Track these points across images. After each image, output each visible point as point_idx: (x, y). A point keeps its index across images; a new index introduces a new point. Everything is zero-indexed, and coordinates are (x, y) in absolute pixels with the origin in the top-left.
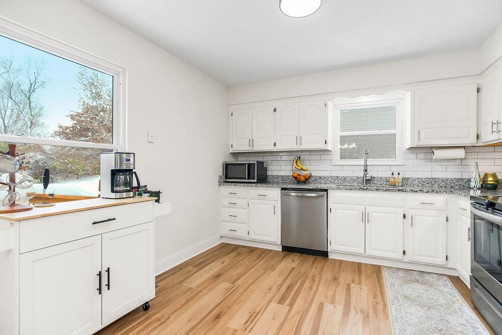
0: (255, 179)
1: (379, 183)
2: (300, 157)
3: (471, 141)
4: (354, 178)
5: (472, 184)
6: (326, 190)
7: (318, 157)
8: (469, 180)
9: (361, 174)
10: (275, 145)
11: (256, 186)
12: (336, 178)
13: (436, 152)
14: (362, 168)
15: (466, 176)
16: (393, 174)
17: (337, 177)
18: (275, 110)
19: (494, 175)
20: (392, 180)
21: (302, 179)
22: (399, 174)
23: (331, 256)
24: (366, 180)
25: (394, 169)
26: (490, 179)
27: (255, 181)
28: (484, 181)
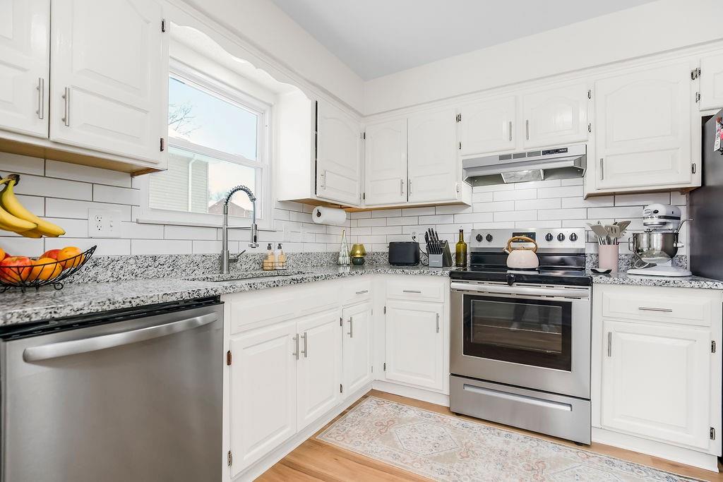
1: (244, 267)
2: (16, 177)
5: (342, 260)
8: (337, 255)
12: (150, 261)
14: (219, 234)
15: (334, 249)
16: (269, 248)
19: (362, 247)
22: (280, 247)
24: (230, 261)
26: (358, 252)
28: (352, 255)
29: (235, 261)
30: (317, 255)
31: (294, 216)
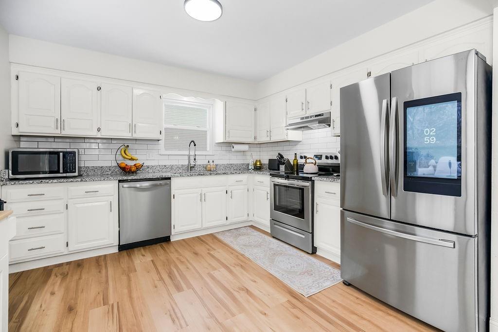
0: (75, 172)
1: (199, 169)
2: (128, 146)
3: (251, 140)
4: (179, 166)
5: (250, 167)
6: (170, 178)
7: (145, 147)
8: (248, 165)
9: (186, 163)
10: (99, 130)
11: (81, 181)
13: (235, 146)
14: (187, 157)
15: (246, 162)
16: (209, 162)
17: (165, 166)
18: (99, 89)
19: (260, 161)
20: (209, 166)
21: (134, 169)
22: (213, 162)
23: (173, 239)
24: (191, 167)
25: (208, 158)
26: (258, 163)
27: (76, 174)
28: (255, 165)
29: (193, 167)
30: (236, 165)
31: (224, 148)
